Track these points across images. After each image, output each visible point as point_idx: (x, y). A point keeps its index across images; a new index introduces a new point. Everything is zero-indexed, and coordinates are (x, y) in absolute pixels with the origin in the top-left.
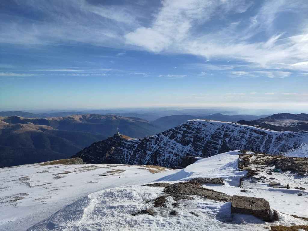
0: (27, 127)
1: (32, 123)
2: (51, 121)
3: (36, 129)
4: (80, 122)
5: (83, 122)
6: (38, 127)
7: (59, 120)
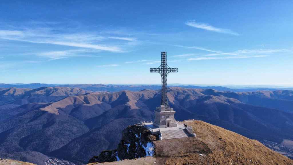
0: (216, 98)
1: (223, 96)
2: (241, 95)
3: (224, 101)
4: (270, 97)
5: (273, 98)
6: (226, 99)
7: (249, 94)
